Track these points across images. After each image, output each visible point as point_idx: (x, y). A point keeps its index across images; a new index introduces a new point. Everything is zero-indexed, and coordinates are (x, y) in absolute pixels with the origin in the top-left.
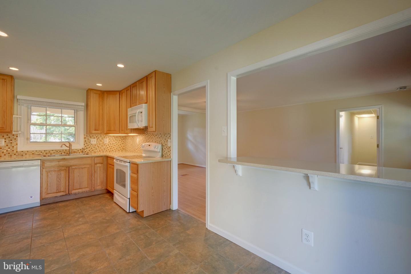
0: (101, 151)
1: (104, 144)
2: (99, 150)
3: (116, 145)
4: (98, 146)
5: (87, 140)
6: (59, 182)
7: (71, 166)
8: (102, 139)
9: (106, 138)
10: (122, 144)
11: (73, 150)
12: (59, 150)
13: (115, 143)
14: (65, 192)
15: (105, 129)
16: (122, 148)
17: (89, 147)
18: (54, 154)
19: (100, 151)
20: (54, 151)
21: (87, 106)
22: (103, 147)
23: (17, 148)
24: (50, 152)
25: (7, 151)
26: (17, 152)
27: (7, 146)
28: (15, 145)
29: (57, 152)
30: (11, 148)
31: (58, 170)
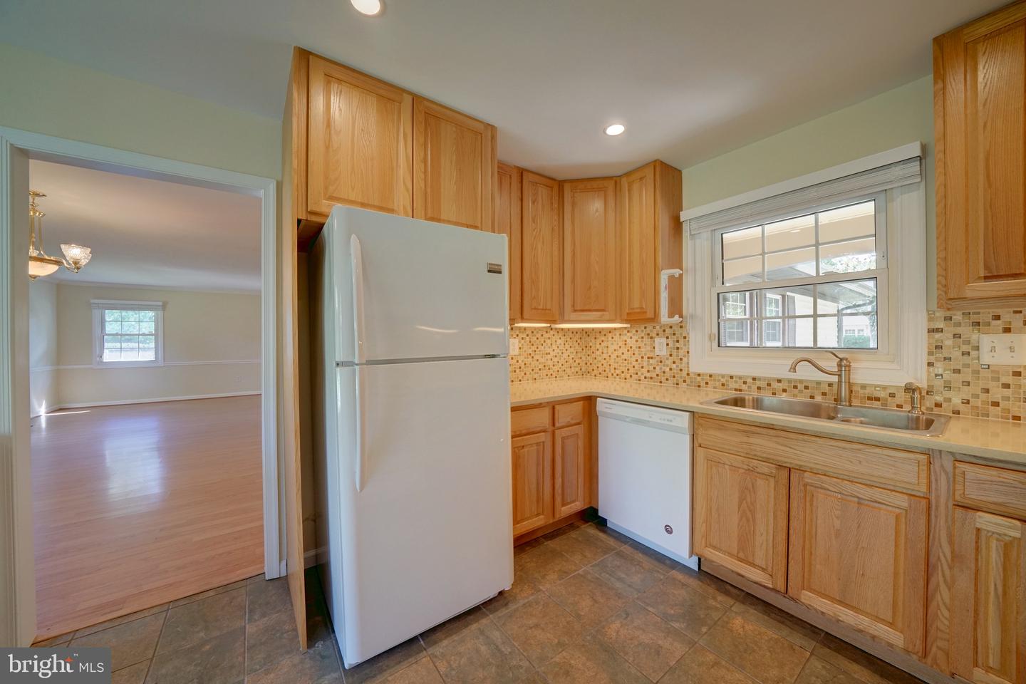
5: (948, 342)
14: (773, 577)
17: (967, 383)
20: (783, 385)
23: (688, 363)
24: (769, 385)
25: (671, 369)
26: (688, 374)
27: (671, 355)
28: (685, 356)
29: (795, 387)
30: (678, 361)
31: (746, 467)
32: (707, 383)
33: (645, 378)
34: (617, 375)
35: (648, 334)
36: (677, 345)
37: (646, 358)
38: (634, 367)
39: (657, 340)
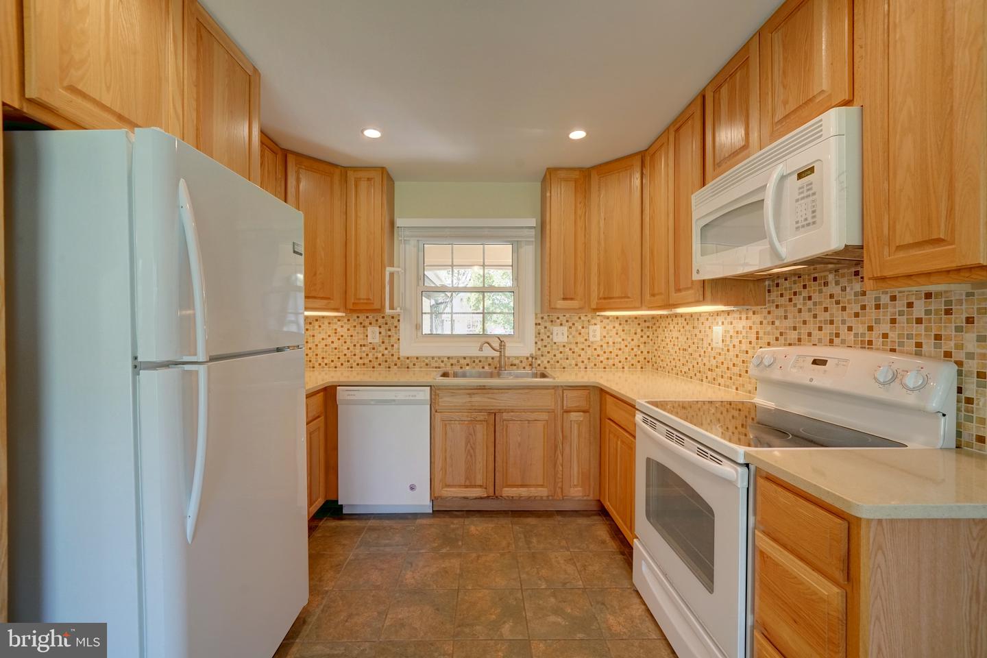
0: (580, 364)
1: (587, 343)
2: (573, 362)
3: (623, 346)
4: (570, 349)
5: (542, 331)
6: (471, 456)
7: (500, 411)
8: (583, 328)
9: (595, 324)
10: (642, 346)
11: (509, 358)
12: (477, 357)
13: (620, 340)
14: (486, 488)
15: (594, 295)
16: (641, 358)
17: (549, 352)
18: (468, 368)
19: (576, 365)
20: (468, 361)
21: (542, 226)
22: (586, 352)
23: (399, 349)
24: (458, 362)
25: (383, 355)
26: (399, 358)
27: (383, 342)
28: (396, 343)
29: (474, 362)
30: (390, 348)
31: (469, 419)
32: (414, 365)
33: (358, 364)
34: (326, 364)
35: (361, 323)
36: (389, 333)
37: (358, 345)
38: (345, 355)
39: (370, 329)
